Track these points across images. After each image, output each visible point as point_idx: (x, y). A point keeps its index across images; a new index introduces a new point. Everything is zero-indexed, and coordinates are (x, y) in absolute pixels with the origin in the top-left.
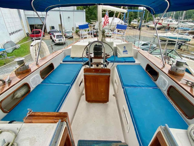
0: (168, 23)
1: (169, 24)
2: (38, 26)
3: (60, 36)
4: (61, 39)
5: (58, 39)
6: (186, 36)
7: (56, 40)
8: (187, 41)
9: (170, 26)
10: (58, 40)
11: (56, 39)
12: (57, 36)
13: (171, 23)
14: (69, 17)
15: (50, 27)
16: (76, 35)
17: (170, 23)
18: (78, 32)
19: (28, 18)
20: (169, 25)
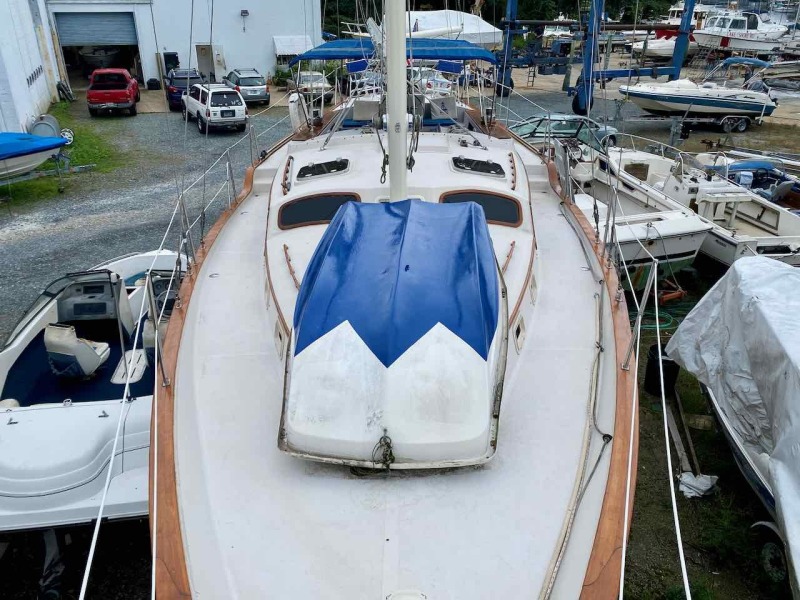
0: (725, 32)
1: (728, 39)
2: (97, 54)
3: (225, 96)
4: (232, 108)
5: (218, 109)
6: (752, 92)
7: (212, 114)
8: (759, 115)
9: (732, 45)
10: (219, 114)
11: (212, 109)
12: (214, 94)
13: (737, 32)
14: (245, 13)
15: (157, 55)
16: (279, 91)
17: (733, 31)
18: (288, 81)
19: (57, 14)
20: (725, 41)
